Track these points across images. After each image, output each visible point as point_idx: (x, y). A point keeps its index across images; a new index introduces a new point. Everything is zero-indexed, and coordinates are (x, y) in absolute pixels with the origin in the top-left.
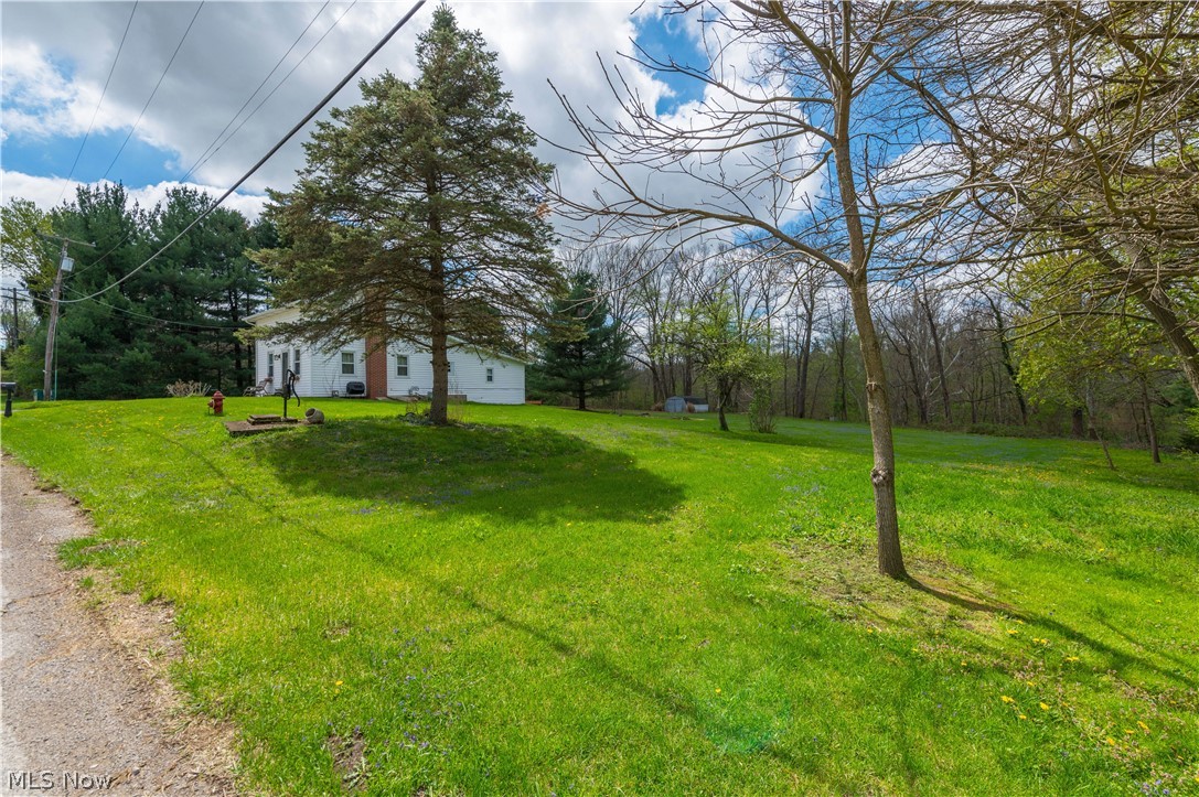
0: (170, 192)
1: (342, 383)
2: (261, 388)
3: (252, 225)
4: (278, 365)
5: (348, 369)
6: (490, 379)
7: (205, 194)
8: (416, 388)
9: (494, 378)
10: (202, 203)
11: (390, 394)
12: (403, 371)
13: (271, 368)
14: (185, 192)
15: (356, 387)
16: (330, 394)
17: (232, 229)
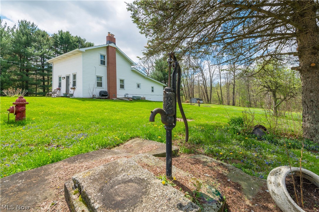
0: (20, 21)
1: (97, 91)
2: (55, 93)
3: (50, 36)
4: (64, 82)
5: (100, 84)
6: (153, 91)
7: (33, 23)
8: (127, 94)
9: (154, 91)
10: (32, 26)
11: (118, 97)
12: (122, 87)
13: (60, 84)
14: (26, 22)
15: (104, 93)
16: (92, 96)
17: (43, 36)
